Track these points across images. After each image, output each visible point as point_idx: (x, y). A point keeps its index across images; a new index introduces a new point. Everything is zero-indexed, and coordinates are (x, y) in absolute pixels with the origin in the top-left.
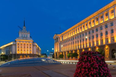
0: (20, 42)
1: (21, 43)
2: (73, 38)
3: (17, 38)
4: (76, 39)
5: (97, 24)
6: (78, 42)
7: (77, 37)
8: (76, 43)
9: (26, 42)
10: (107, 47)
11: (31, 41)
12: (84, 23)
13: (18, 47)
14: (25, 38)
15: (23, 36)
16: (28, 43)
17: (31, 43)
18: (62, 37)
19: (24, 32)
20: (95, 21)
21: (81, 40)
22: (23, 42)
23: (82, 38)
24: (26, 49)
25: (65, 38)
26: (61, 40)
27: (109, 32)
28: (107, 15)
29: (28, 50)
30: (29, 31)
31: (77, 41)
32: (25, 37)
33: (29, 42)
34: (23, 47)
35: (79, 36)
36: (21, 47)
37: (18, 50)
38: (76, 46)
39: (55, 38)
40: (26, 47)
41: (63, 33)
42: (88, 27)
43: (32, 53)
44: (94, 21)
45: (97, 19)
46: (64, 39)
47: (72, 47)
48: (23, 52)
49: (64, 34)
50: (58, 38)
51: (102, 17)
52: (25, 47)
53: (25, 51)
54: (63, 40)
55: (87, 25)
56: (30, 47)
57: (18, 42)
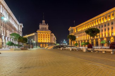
1: (41, 34)
3: (38, 30)
5: (105, 21)
9: (45, 33)
11: (49, 32)
12: (95, 19)
13: (39, 37)
14: (44, 30)
15: (43, 28)
16: (46, 34)
18: (77, 29)
19: (44, 25)
22: (43, 33)
25: (79, 30)
29: (46, 40)
30: (47, 24)
33: (48, 33)
36: (42, 37)
37: (39, 39)
38: (88, 37)
39: (71, 30)
41: (77, 26)
42: (98, 23)
43: (50, 42)
44: (103, 19)
45: (106, 18)
47: (85, 38)
48: (43, 41)
50: (73, 30)
51: (109, 16)
52: (44, 37)
54: (77, 32)
55: (98, 21)
56: (49, 37)
57: (39, 34)
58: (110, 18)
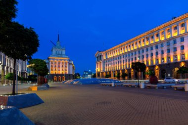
0: (54, 59)
1: (55, 61)
2: (120, 57)
3: (51, 56)
4: (123, 57)
5: (147, 44)
6: (126, 62)
7: (125, 56)
8: (123, 62)
9: (61, 60)
10: (157, 67)
11: (67, 58)
12: (133, 41)
13: (52, 66)
14: (59, 56)
15: (58, 53)
16: (63, 61)
17: (66, 61)
18: (107, 54)
19: (59, 48)
20: (146, 40)
21: (129, 59)
22: (57, 60)
23: (131, 57)
24: (61, 69)
25: (110, 56)
26: (105, 58)
27: (160, 52)
28: (158, 35)
29: (63, 70)
30: (64, 47)
31: (125, 60)
32: (59, 54)
33: (65, 60)
34: (57, 65)
35: (127, 55)
36: (56, 66)
37: (52, 70)
38: (124, 66)
39: (97, 56)
40: (61, 65)
41: (107, 51)
42: (137, 46)
43: (67, 73)
44: (144, 41)
45: (148, 39)
46: (108, 57)
47: (118, 66)
48: (57, 72)
49: (109, 52)
50: (101, 56)
51: (153, 37)
52: (59, 66)
53: (59, 70)
55: (136, 44)
56: (66, 66)
57: (52, 60)
58: (154, 40)
